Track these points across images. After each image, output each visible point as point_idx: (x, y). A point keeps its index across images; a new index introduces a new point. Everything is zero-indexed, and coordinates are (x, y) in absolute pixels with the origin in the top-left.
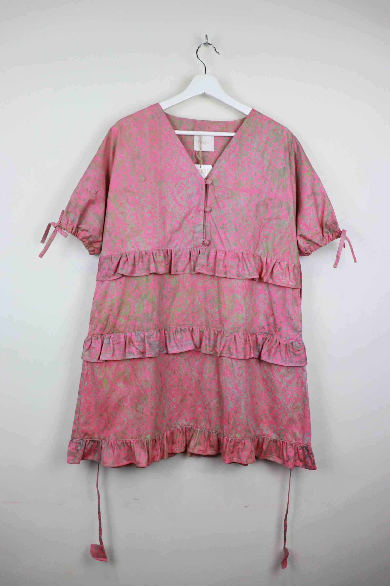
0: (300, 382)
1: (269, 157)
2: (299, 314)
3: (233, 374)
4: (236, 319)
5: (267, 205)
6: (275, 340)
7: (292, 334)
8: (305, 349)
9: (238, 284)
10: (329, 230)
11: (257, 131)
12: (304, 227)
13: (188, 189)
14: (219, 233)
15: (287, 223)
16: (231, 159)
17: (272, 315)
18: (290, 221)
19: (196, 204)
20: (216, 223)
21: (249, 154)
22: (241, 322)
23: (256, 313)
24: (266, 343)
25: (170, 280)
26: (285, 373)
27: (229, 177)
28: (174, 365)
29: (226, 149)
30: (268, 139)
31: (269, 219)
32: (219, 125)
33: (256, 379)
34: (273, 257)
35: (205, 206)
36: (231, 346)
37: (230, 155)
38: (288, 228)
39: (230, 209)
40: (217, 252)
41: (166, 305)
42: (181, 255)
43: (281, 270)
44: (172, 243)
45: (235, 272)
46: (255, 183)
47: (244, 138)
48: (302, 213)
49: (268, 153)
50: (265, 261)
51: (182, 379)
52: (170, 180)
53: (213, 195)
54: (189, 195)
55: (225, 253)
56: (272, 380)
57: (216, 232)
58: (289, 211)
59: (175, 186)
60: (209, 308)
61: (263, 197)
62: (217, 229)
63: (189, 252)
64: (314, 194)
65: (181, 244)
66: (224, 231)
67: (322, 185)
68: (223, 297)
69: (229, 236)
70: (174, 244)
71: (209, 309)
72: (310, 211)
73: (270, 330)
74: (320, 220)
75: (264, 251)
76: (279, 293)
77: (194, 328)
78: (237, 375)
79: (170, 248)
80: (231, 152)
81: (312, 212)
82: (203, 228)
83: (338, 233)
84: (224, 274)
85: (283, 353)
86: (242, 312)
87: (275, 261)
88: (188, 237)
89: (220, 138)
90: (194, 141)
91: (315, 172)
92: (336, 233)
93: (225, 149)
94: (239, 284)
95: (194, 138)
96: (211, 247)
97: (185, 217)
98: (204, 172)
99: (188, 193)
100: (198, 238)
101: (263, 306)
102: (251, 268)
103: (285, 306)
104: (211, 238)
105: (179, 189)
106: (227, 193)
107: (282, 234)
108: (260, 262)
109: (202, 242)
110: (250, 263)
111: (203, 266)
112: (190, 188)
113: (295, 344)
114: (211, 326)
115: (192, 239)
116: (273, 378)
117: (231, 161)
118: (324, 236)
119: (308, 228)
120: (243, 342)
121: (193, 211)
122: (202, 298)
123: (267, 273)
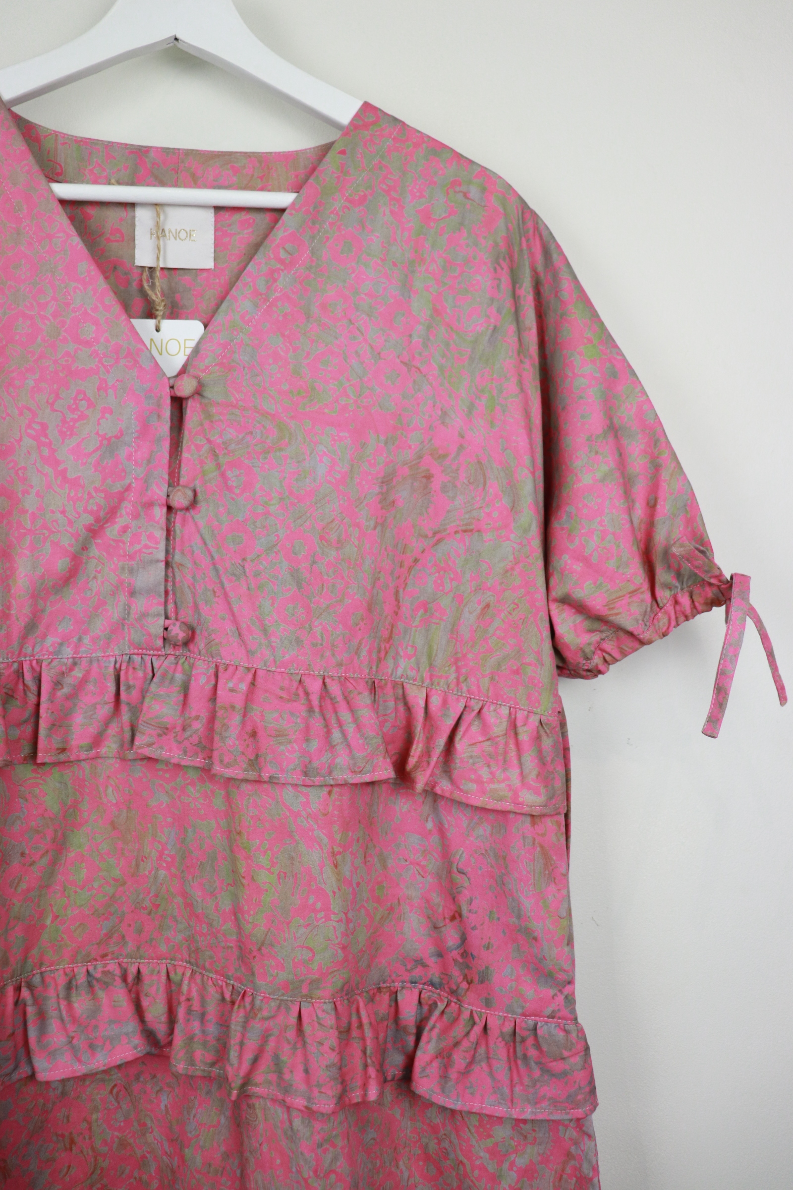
0: (570, 1176)
1: (434, 289)
2: (563, 913)
3: (294, 1170)
4: (302, 947)
5: (428, 477)
6: (465, 1016)
7: (536, 992)
8: (587, 1049)
9: (306, 805)
10: (679, 575)
11: (384, 187)
12: (578, 567)
13: (103, 417)
14: (226, 595)
15: (507, 549)
16: (277, 294)
17: (453, 918)
18: (521, 543)
19: (136, 479)
20: (216, 555)
21: (353, 275)
22: (325, 958)
23: (391, 909)
24: (431, 1023)
25: (37, 785)
26: (512, 1138)
27: (270, 365)
28: (68, 1117)
29: (259, 257)
30: (426, 216)
31: (435, 534)
32: (233, 167)
33: (396, 1160)
34: (452, 686)
35: (169, 486)
36: (285, 1059)
37: (275, 280)
38: (512, 569)
39: (274, 495)
40: (220, 674)
41: (24, 886)
42: (82, 683)
43: (489, 743)
44: (44, 637)
45: (297, 755)
46: (378, 389)
47: (332, 213)
48: (570, 509)
49: (427, 271)
50: (422, 703)
51: (102, 1169)
52: (30, 383)
53: (204, 441)
54: (105, 442)
55: (250, 676)
56: (461, 1167)
57: (214, 592)
58: (514, 502)
59: (52, 404)
60: (196, 895)
61: (410, 447)
62: (219, 577)
63: (111, 671)
64: (614, 430)
65: (80, 639)
66: (248, 589)
67: (644, 398)
68: (248, 858)
69: (266, 606)
70: (49, 640)
71: (199, 900)
72: (599, 500)
73: (445, 972)
74: (641, 535)
75: (418, 663)
76: (479, 831)
77: (145, 972)
78: (311, 1174)
79: (33, 655)
80: (279, 266)
81: (608, 503)
82: (163, 573)
83: (715, 590)
84: (245, 765)
85: (501, 1066)
86: (328, 918)
87: (461, 705)
88: (107, 611)
89: (238, 217)
90: (137, 229)
91: (616, 346)
92: (708, 589)
93: (256, 257)
94: (314, 806)
95: (134, 217)
96: (196, 650)
97: (95, 531)
98: (173, 348)
99: (101, 433)
100: (145, 615)
101: (420, 879)
102: (361, 741)
103: (504, 884)
104: (196, 617)
105: (69, 416)
106: (258, 432)
107: (489, 597)
108: (402, 709)
109: (160, 631)
110: (355, 719)
111: (166, 730)
112: (111, 412)
113: (549, 1030)
114: (207, 965)
115: (124, 619)
116: (461, 1158)
117: (279, 303)
118: (659, 600)
119: (594, 569)
120: (332, 1042)
121: (125, 504)
122: (173, 853)
123: (427, 753)
